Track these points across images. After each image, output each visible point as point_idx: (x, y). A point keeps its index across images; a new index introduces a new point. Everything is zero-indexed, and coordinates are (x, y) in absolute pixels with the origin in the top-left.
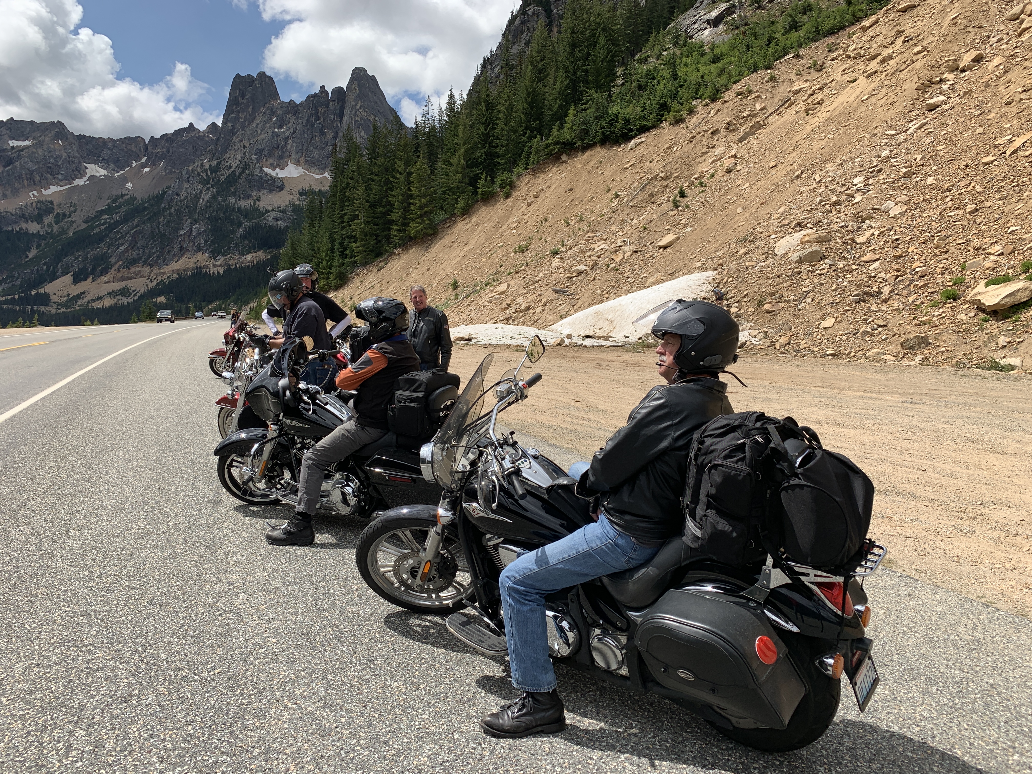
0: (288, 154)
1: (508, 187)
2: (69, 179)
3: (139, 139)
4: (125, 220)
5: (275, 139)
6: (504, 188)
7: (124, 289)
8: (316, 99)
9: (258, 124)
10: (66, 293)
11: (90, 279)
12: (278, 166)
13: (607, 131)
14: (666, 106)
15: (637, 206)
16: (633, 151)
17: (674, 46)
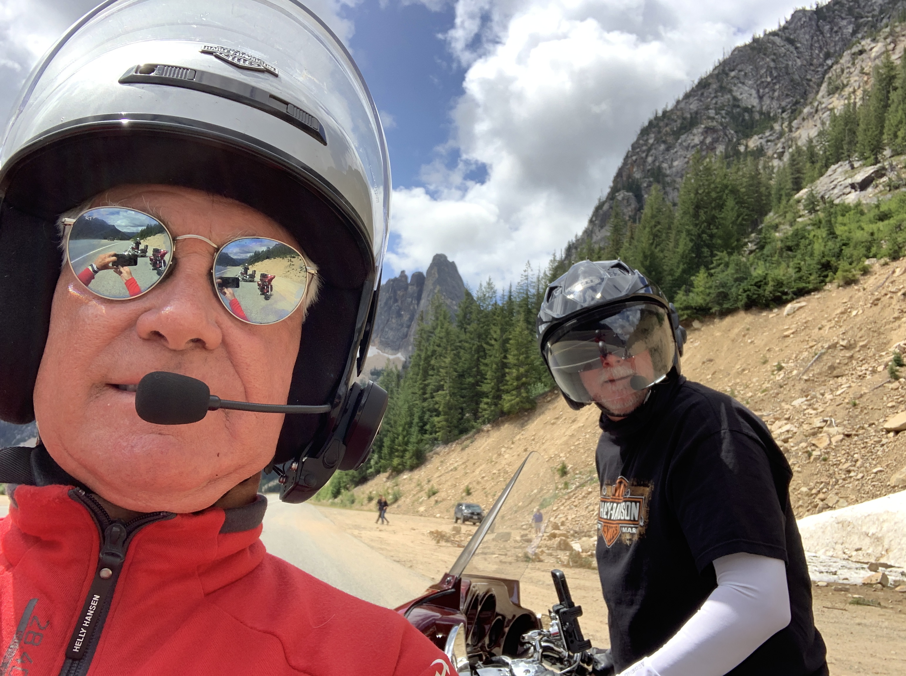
8: (398, 282)
13: (754, 294)
14: (830, 266)
15: (813, 380)
16: (791, 316)
17: (810, 212)
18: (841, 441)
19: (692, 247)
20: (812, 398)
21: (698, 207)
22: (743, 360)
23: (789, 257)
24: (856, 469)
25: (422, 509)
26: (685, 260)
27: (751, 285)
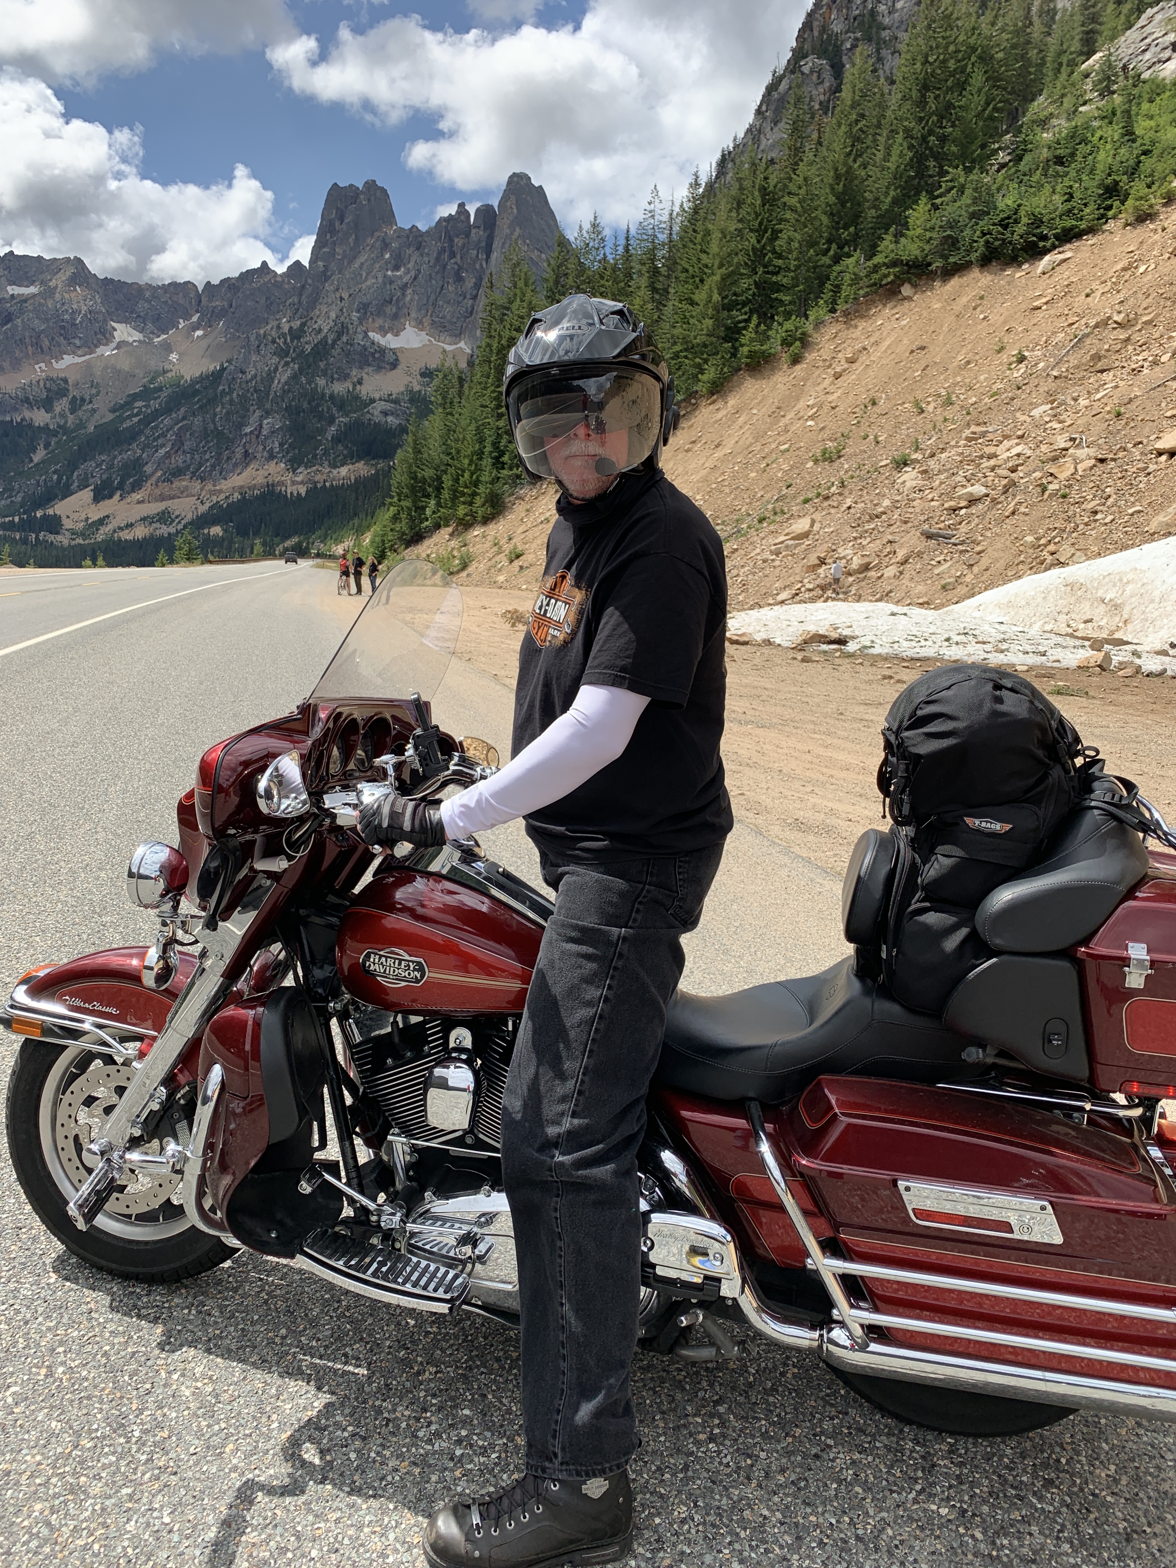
0: (406, 311)
1: (798, 343)
2: (90, 346)
3: (190, 286)
4: (167, 410)
5: (388, 287)
6: (790, 345)
7: (163, 513)
8: (451, 223)
9: (362, 264)
10: (83, 517)
11: (117, 497)
12: (391, 329)
13: (996, 239)
14: (1117, 191)
15: (1066, 377)
16: (1047, 276)
17: (1102, 95)
18: (1091, 468)
19: (911, 160)
20: (1060, 405)
21: (925, 88)
22: (969, 347)
23: (1057, 175)
24: (1105, 509)
25: (501, 578)
26: (897, 182)
27: (994, 224)
